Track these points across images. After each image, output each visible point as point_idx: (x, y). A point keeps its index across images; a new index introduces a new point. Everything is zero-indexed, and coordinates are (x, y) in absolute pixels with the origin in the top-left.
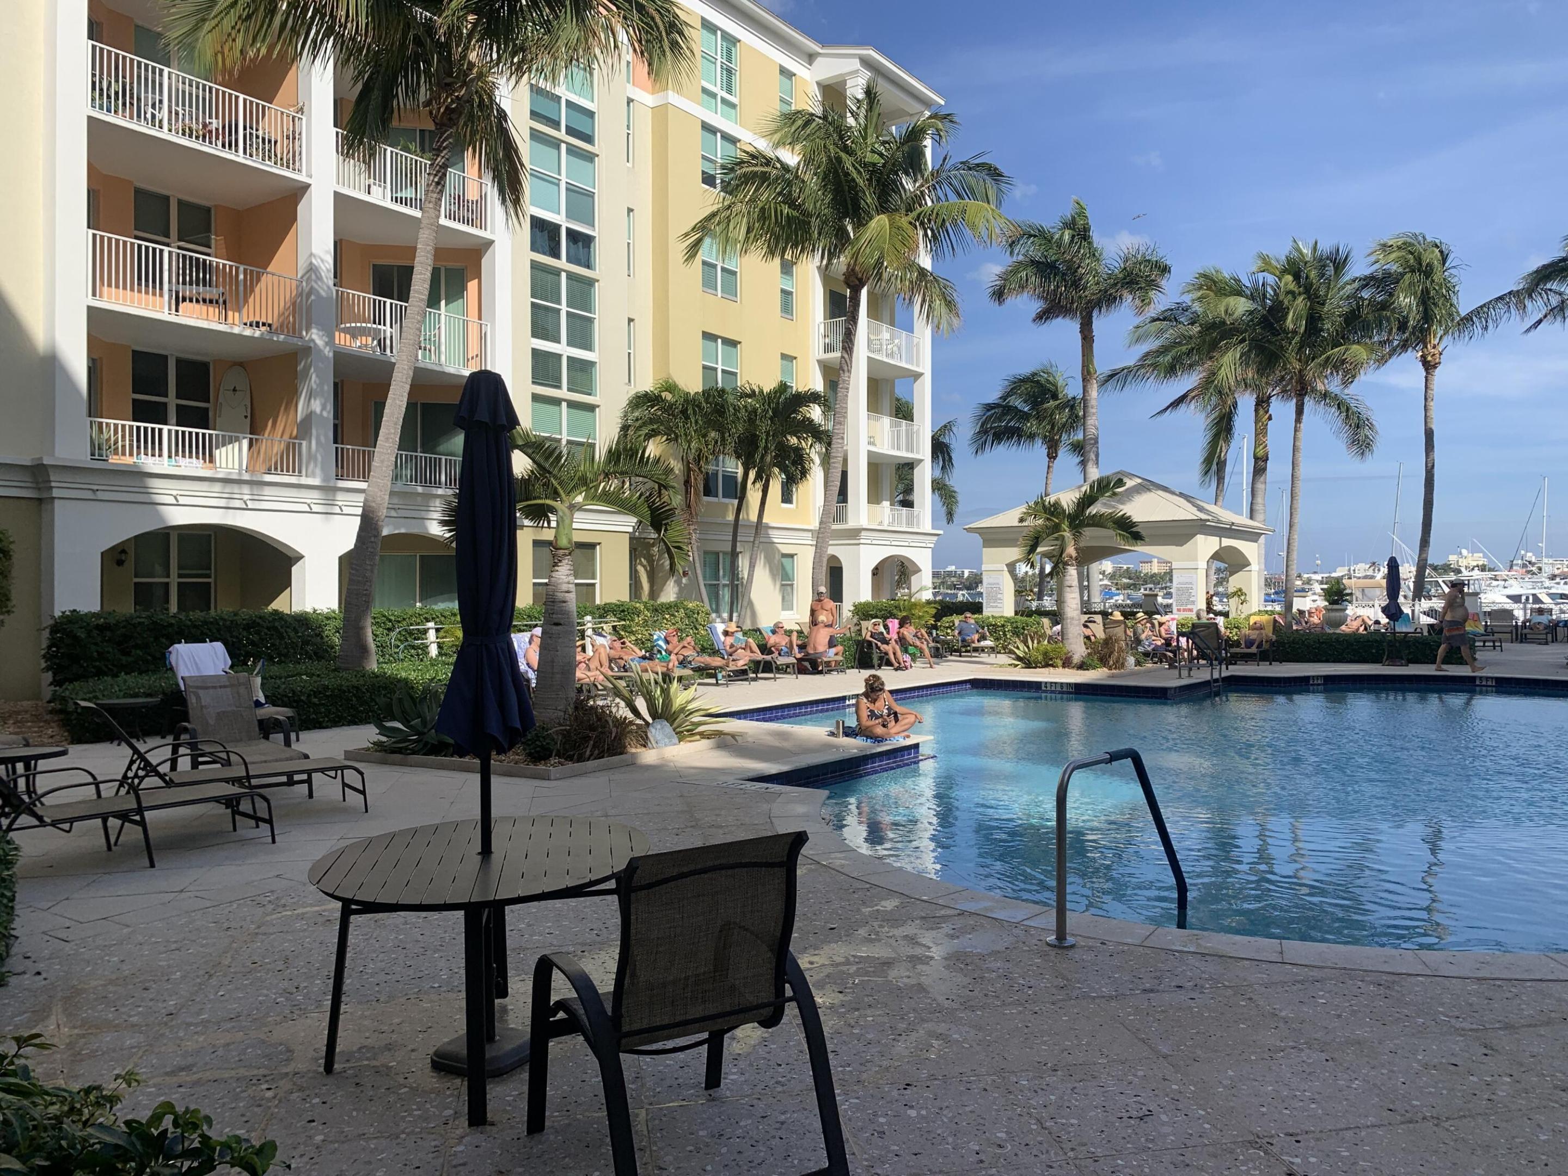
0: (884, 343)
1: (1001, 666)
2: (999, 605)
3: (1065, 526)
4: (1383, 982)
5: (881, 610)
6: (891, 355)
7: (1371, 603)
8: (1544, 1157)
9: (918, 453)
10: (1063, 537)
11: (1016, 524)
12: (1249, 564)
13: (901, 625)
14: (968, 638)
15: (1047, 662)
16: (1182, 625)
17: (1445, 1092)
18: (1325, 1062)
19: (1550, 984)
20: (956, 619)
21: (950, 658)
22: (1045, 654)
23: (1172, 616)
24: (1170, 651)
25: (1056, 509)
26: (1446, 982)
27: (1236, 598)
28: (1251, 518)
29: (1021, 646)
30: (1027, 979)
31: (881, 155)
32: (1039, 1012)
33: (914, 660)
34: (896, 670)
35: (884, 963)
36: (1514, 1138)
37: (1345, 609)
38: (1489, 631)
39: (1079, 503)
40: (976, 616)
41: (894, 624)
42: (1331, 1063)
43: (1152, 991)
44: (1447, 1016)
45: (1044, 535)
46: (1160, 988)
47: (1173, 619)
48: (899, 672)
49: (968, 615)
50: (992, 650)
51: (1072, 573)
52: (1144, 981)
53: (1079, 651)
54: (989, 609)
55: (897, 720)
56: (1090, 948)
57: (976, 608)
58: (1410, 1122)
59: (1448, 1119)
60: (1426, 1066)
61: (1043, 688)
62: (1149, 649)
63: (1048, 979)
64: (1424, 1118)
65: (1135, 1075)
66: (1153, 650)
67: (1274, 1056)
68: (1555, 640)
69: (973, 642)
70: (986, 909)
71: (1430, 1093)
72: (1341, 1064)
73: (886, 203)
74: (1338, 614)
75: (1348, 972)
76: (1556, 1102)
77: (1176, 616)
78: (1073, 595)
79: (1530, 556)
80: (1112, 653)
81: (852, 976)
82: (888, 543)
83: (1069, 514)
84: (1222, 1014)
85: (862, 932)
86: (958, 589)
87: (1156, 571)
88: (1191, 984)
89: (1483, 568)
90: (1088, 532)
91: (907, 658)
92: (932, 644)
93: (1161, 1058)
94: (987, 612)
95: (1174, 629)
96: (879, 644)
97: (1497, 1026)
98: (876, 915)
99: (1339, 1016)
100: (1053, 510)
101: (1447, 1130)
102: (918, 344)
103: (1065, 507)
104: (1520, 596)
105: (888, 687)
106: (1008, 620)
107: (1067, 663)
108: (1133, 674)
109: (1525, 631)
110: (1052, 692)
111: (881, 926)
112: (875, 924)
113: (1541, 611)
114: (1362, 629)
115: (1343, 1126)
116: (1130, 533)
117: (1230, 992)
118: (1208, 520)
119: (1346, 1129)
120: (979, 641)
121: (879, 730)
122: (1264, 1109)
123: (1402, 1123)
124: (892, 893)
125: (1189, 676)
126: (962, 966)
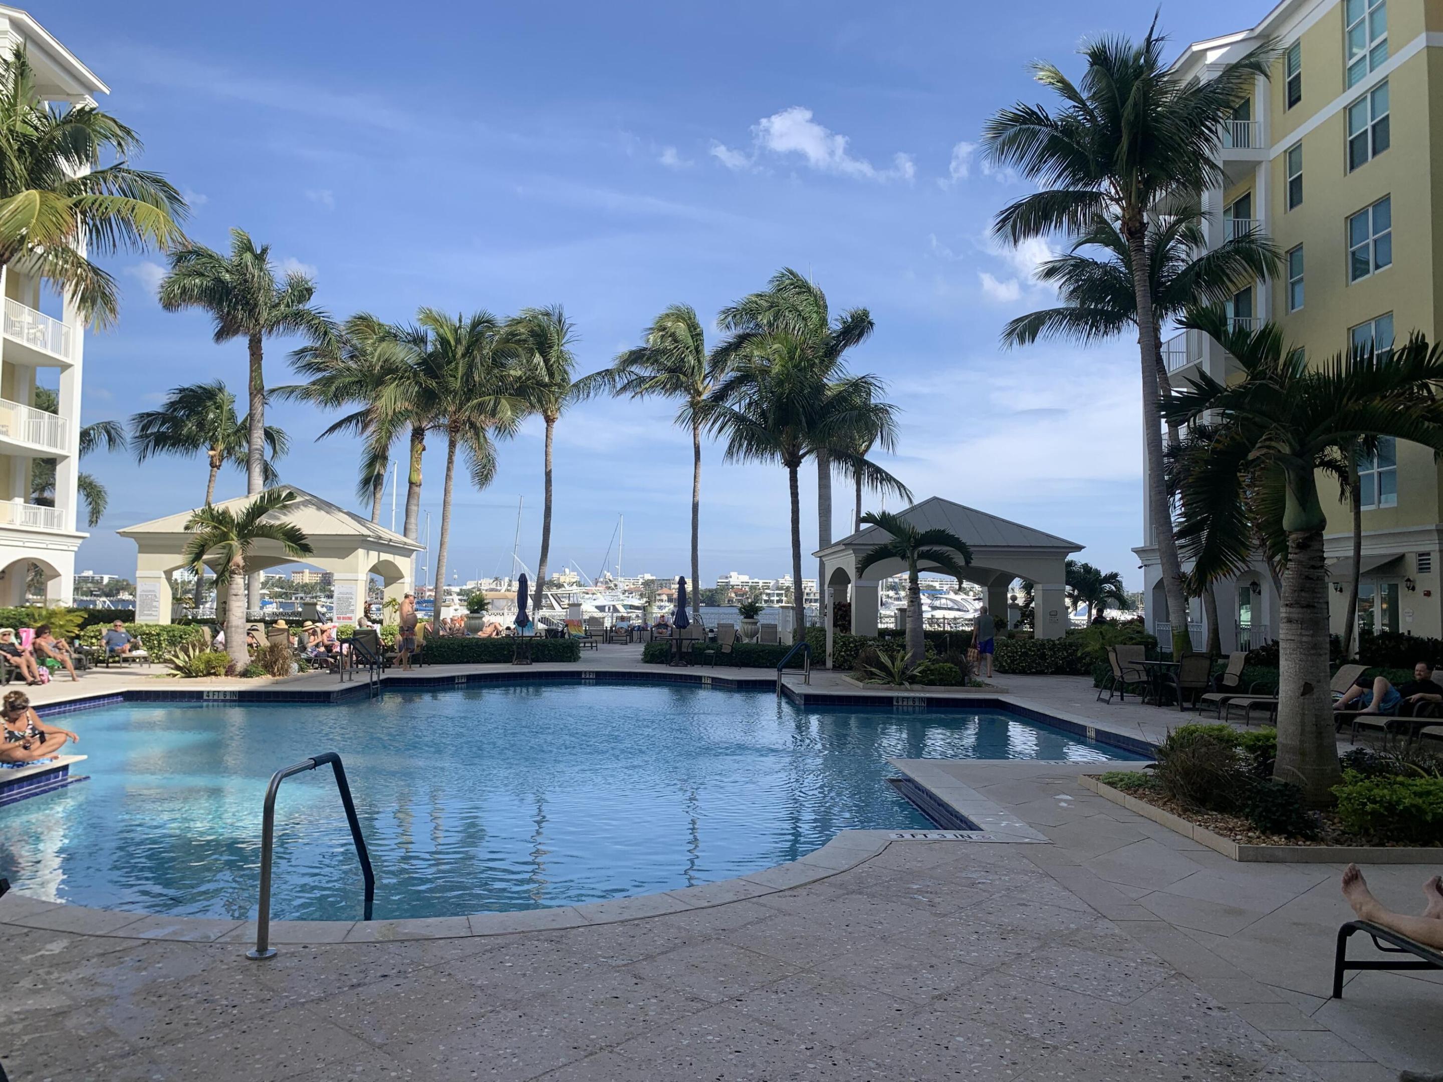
0: (26, 326)
1: (158, 676)
2: (154, 613)
3: (234, 532)
4: (554, 938)
5: (8, 618)
6: (34, 340)
7: (501, 612)
8: (688, 1058)
9: (62, 448)
10: (231, 546)
11: (182, 531)
12: (402, 577)
13: (39, 634)
14: (117, 648)
15: (210, 671)
16: (342, 632)
17: (612, 1022)
18: (518, 1019)
19: (672, 917)
20: (104, 628)
21: (95, 669)
22: (208, 662)
23: (333, 624)
24: (331, 657)
25: (224, 518)
26: (600, 928)
27: (390, 607)
28: (405, 535)
29: (182, 655)
30: (230, 998)
31: (36, 129)
32: (247, 1030)
33: (51, 673)
34: (30, 684)
35: (57, 1015)
36: (665, 1048)
37: (481, 618)
38: (588, 635)
39: (248, 514)
40: (127, 624)
41: (28, 634)
42: (523, 1018)
43: (359, 985)
44: (605, 958)
45: (211, 543)
46: (366, 981)
47: (334, 627)
48: (33, 687)
49: (119, 623)
50: (145, 659)
51: (239, 581)
52: (350, 977)
53: (243, 659)
54: (142, 618)
55: (43, 740)
56: (293, 954)
57: (128, 616)
58: (591, 1054)
59: (618, 1044)
60: (596, 1004)
61: (205, 697)
62: (312, 655)
63: (252, 994)
64: (601, 1049)
65: (354, 1072)
66: (316, 656)
67: (477, 1024)
68: (631, 641)
69: (124, 652)
70: (175, 933)
71: (602, 1025)
72: (532, 1017)
73: (39, 180)
74: (477, 621)
75: (525, 935)
76: (688, 1011)
77: (337, 624)
78: (238, 604)
79: (609, 575)
80: (277, 660)
81: (18, 1036)
82: (21, 544)
83: (238, 523)
84: (426, 994)
85: (26, 983)
86: (95, 595)
87: (308, 581)
88: (394, 971)
89: (579, 584)
90: (256, 542)
91: (44, 671)
92: (75, 656)
93: (377, 1050)
94: (140, 620)
95: (334, 635)
96: (9, 656)
97: (641, 958)
98: (40, 961)
99: (524, 975)
100: (221, 520)
101: (619, 1054)
102: (67, 334)
103: (235, 516)
104: (605, 606)
105: (32, 703)
106: (164, 628)
107: (230, 671)
108: (297, 680)
109: (613, 634)
110: (214, 701)
111: (49, 973)
112: (40, 971)
113: (622, 619)
114: (494, 633)
115: (541, 1072)
116: (299, 545)
117: (431, 972)
118: (369, 536)
119: (544, 1074)
120: (130, 651)
121: (20, 753)
122: (475, 1074)
123: (586, 1057)
124: (57, 933)
125: (350, 679)
126: (155, 999)
